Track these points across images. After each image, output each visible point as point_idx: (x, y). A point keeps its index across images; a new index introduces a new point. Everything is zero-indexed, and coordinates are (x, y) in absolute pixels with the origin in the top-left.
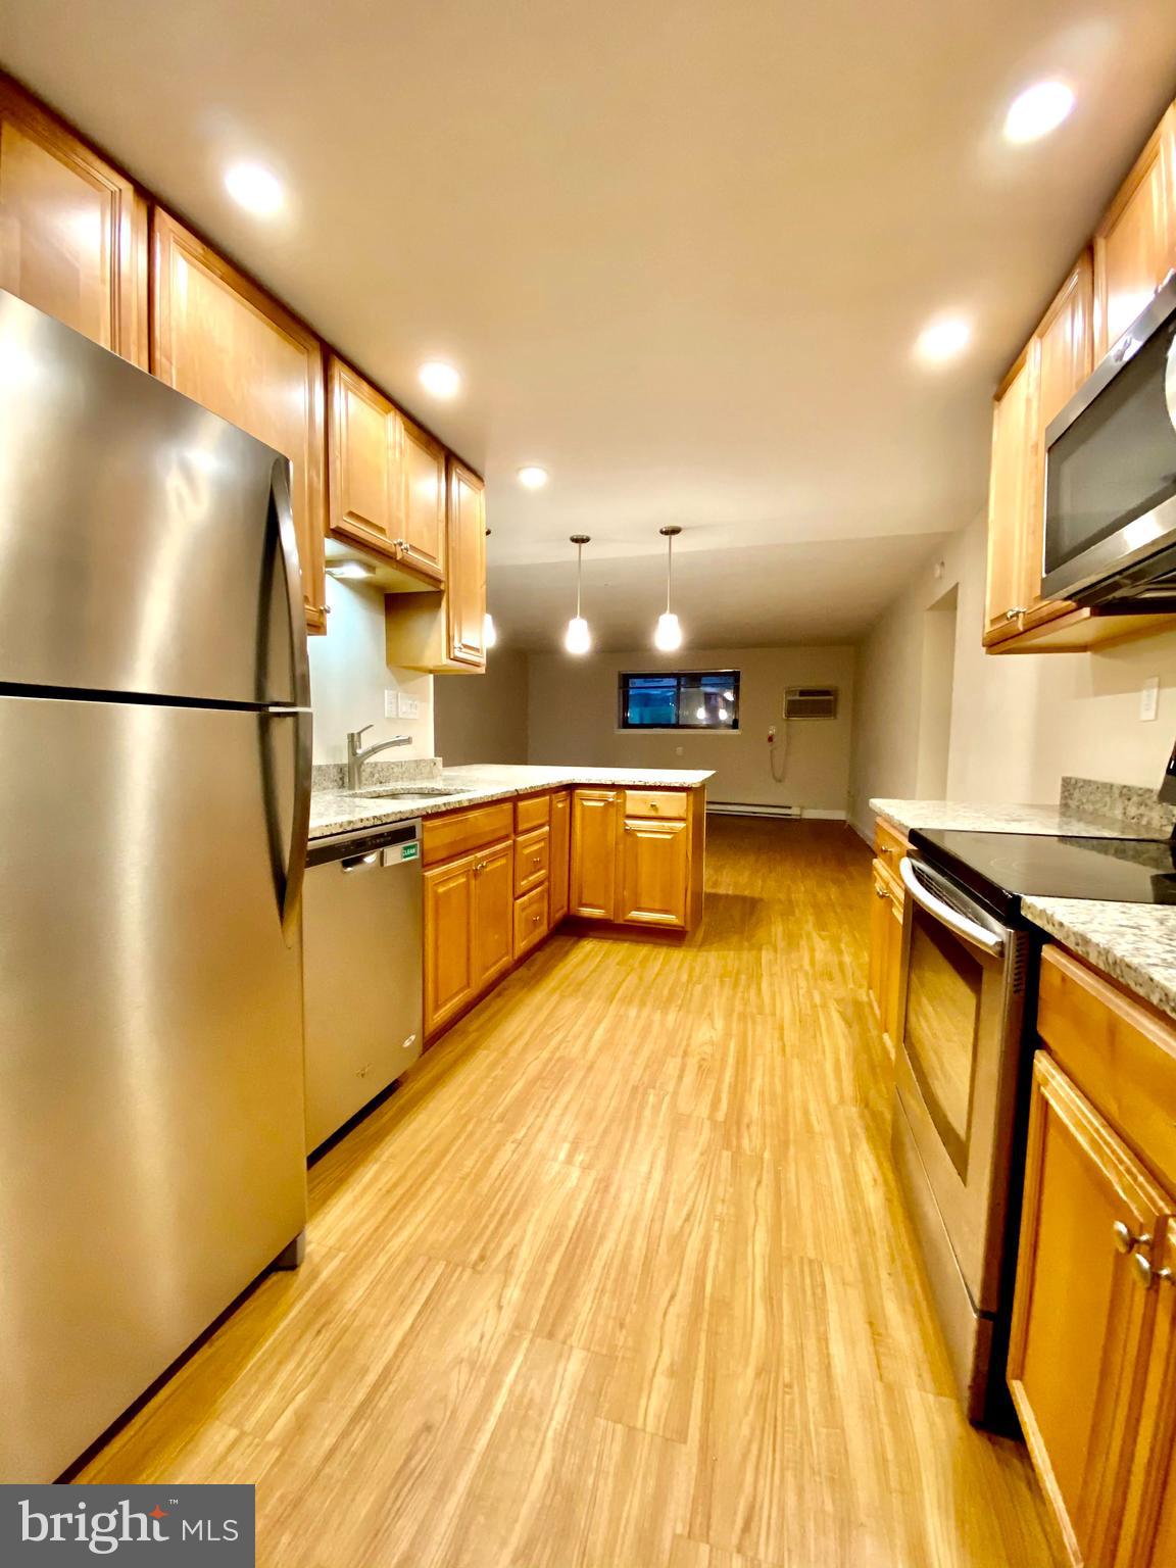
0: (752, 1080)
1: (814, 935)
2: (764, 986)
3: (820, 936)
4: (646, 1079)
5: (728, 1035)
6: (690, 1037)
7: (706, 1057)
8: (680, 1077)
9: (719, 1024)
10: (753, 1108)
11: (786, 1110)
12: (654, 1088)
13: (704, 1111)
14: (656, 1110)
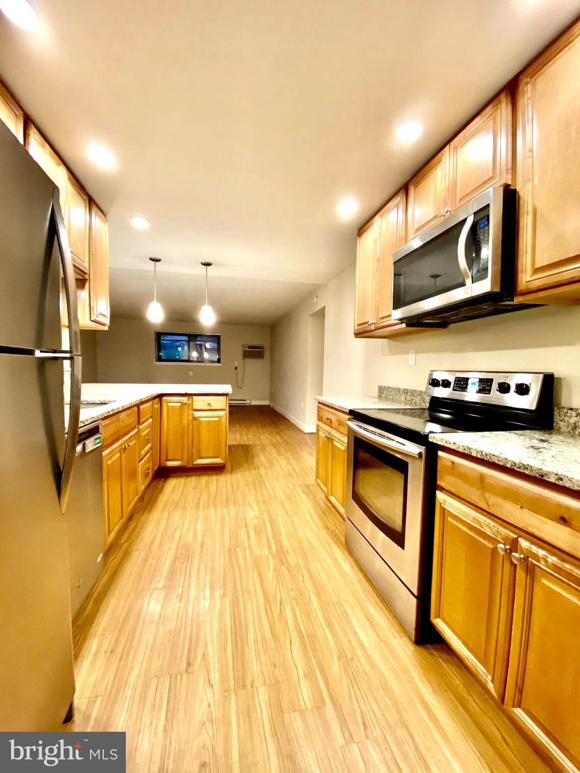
0: (280, 530)
1: (278, 458)
2: (267, 485)
3: (281, 458)
4: (232, 543)
5: (261, 512)
6: (245, 518)
7: (256, 525)
8: (249, 538)
9: (256, 508)
10: (286, 544)
11: (300, 541)
12: (239, 547)
13: (266, 551)
14: (244, 557)
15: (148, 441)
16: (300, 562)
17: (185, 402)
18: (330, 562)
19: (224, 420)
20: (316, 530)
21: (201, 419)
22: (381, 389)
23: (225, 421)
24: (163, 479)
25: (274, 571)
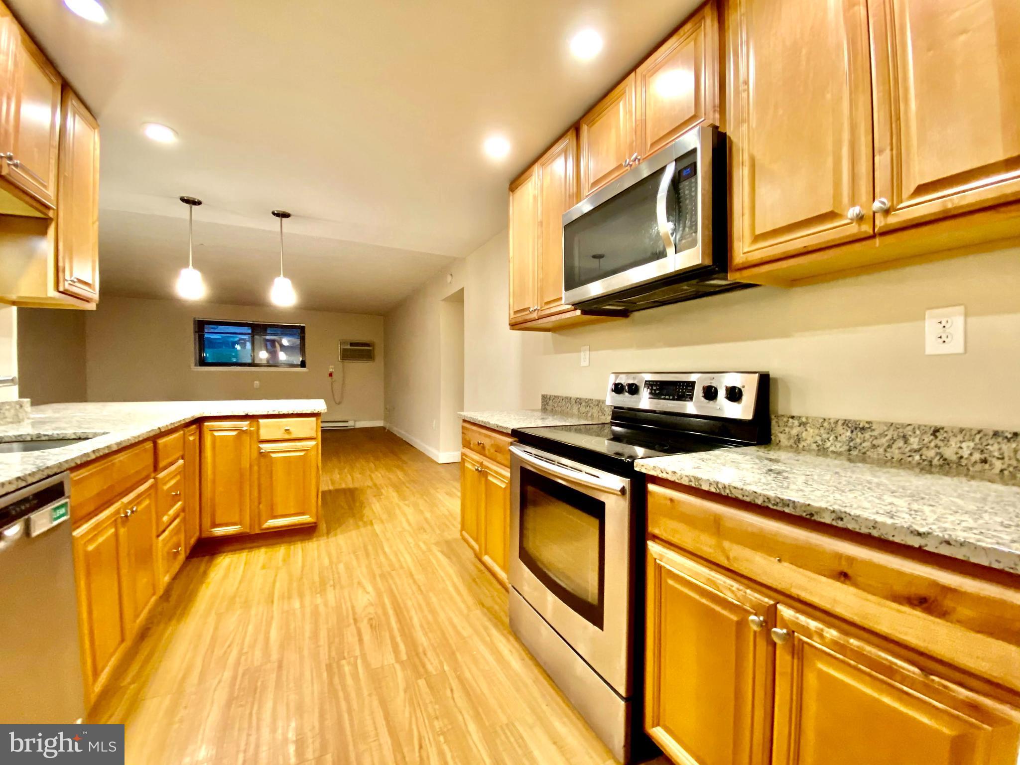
0: (411, 619)
1: (401, 503)
2: (387, 549)
3: (406, 505)
4: (333, 654)
5: (379, 594)
6: (353, 607)
7: (372, 616)
8: (361, 640)
9: (370, 588)
10: (422, 639)
11: (443, 634)
12: (344, 658)
13: (390, 659)
14: (355, 676)
15: (176, 499)
16: (446, 668)
17: (244, 429)
18: (490, 658)
19: (313, 453)
20: (465, 611)
21: (273, 455)
22: (545, 399)
23: (316, 456)
24: (207, 558)
25: (405, 692)
